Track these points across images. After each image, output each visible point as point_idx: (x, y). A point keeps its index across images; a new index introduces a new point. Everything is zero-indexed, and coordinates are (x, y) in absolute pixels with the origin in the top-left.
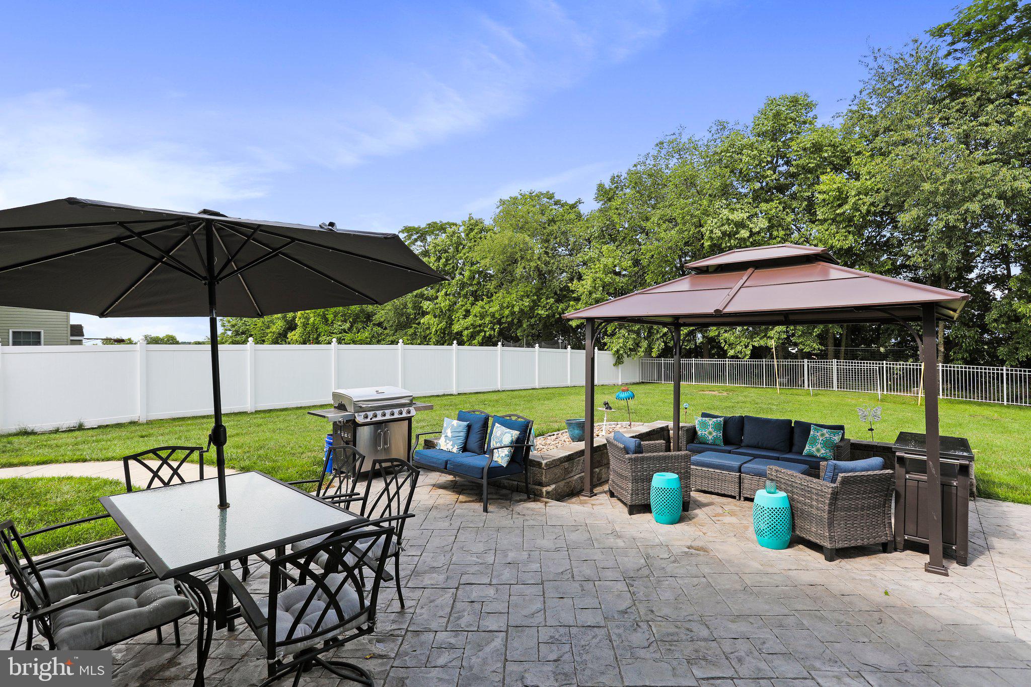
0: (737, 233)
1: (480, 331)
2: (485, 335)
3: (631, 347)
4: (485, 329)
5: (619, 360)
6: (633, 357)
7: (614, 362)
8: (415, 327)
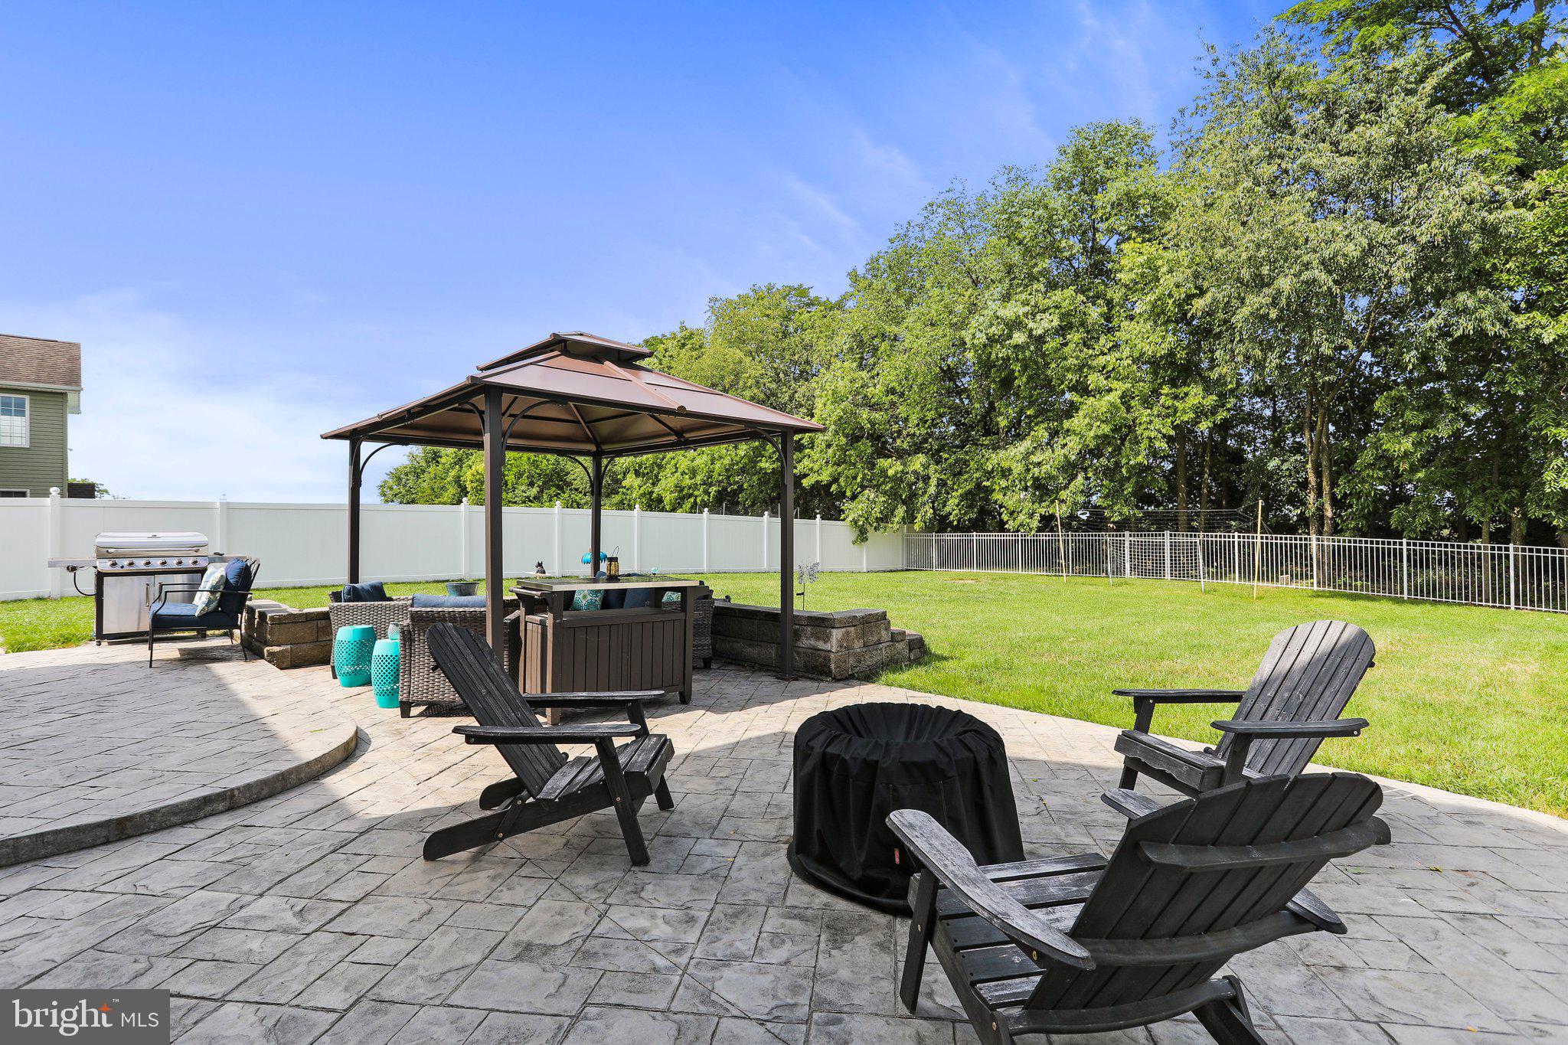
0: (1010, 337)
1: (690, 495)
2: (695, 500)
3: (879, 515)
4: (696, 493)
5: (862, 536)
6: (882, 530)
7: (854, 539)
8: (623, 493)
